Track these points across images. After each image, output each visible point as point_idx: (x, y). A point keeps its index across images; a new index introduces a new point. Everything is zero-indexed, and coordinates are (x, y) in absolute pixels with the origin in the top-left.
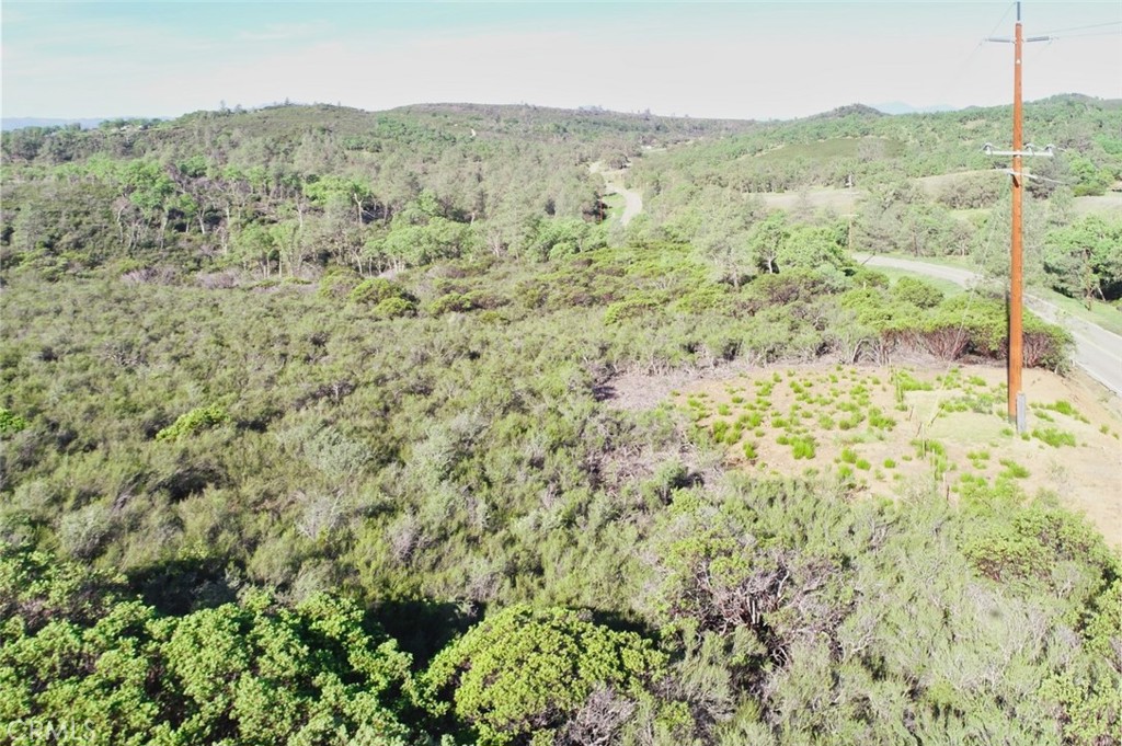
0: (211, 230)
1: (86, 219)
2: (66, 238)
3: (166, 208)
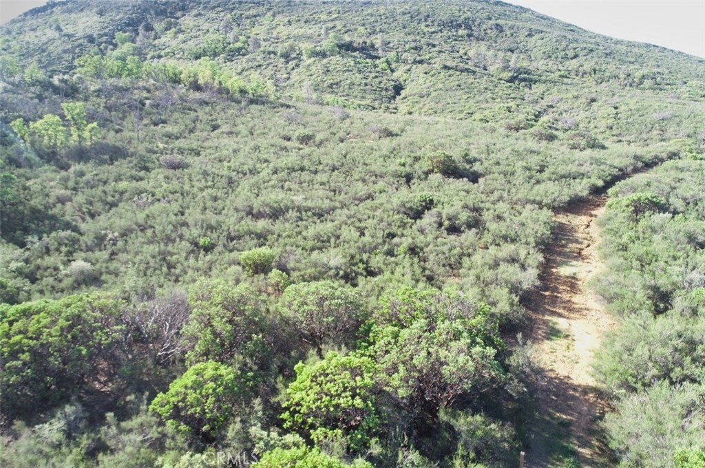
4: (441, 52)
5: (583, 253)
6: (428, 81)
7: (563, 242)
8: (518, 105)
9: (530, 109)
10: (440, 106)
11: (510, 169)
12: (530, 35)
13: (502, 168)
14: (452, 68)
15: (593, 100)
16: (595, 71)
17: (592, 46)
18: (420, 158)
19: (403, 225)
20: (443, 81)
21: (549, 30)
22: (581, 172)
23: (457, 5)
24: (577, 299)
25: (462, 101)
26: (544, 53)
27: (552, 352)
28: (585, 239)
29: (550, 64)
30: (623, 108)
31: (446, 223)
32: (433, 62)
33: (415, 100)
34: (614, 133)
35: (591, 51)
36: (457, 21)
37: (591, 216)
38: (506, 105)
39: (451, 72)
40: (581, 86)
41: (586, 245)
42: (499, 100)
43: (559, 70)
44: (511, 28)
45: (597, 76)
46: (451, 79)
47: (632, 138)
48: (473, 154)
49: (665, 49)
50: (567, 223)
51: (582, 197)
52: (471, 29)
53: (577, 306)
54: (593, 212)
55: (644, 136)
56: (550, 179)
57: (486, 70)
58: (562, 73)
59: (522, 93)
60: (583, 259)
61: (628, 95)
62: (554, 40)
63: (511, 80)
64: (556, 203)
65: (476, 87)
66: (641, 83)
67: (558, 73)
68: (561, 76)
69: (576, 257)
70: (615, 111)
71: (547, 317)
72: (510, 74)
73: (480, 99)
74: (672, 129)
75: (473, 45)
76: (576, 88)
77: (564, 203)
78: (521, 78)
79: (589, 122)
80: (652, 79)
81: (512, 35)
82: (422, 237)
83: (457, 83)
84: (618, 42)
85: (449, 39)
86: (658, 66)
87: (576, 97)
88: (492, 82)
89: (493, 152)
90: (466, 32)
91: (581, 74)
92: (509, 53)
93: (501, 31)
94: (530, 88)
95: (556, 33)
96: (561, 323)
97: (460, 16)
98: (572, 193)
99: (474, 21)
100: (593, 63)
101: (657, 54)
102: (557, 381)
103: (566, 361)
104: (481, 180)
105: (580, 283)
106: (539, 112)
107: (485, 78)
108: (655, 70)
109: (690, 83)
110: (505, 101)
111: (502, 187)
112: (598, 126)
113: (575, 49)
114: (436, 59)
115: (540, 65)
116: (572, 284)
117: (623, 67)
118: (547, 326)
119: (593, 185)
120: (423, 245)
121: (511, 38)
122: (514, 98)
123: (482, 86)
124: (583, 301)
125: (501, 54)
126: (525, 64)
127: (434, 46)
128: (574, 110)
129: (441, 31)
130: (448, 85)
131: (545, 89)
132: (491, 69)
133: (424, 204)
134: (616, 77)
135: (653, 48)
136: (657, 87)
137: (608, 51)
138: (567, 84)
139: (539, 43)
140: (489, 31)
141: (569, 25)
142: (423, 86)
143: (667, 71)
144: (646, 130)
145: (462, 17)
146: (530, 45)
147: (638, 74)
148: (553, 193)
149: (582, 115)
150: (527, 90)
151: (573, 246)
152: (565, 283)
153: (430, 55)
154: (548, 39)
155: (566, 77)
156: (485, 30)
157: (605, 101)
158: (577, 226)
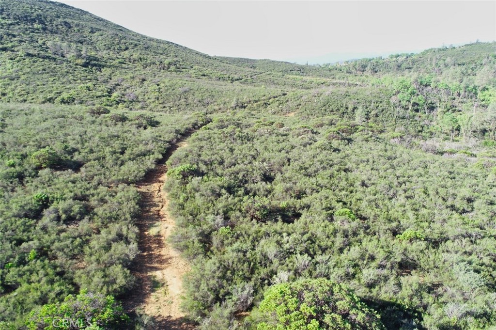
0: (430, 112)
1: (380, 105)
2: (373, 113)
3: (412, 102)
4: (21, 41)
5: (161, 213)
6: (15, 66)
7: (147, 208)
8: (94, 85)
9: (104, 87)
10: (31, 88)
11: (101, 154)
12: (92, 32)
13: (95, 155)
14: (35, 56)
15: (144, 80)
16: (141, 59)
17: (136, 42)
18: (27, 156)
19: (27, 229)
20: (29, 66)
21: (105, 29)
22: (148, 149)
23: (27, 3)
24: (163, 252)
25: (49, 83)
26: (105, 45)
27: (157, 301)
28: (160, 202)
29: (111, 53)
30: (162, 85)
31: (64, 216)
32: (16, 49)
33: (7, 83)
34: (160, 102)
35: (136, 45)
36: (30, 16)
37: (160, 182)
38: (85, 85)
39: (34, 59)
40: (134, 69)
41: (161, 206)
42: (79, 81)
43: (118, 58)
44: (77, 25)
45: (142, 63)
46: (36, 64)
47: (171, 104)
48: (72, 144)
49: (178, 45)
50: (147, 191)
51: (152, 169)
52: (44, 23)
53: (164, 258)
54: (161, 179)
55: (177, 103)
56: (130, 159)
57: (64, 57)
58: (120, 60)
59: (96, 76)
60: (161, 218)
61: (164, 76)
62: (110, 37)
63: (85, 65)
64: (137, 178)
65: (59, 71)
66: (169, 68)
67: (117, 61)
68: (120, 63)
69: (157, 218)
70: (158, 87)
71: (149, 274)
72: (84, 61)
73: (64, 80)
74: (191, 98)
75: (49, 37)
76: (131, 71)
77: (143, 177)
78: (92, 64)
79: (144, 95)
80: (175, 65)
81: (79, 31)
82: (46, 236)
83: (42, 67)
84: (151, 40)
85: (27, 31)
86: (176, 56)
87: (133, 78)
88: (71, 67)
89: (86, 141)
90: (40, 26)
91: (132, 61)
92: (79, 45)
93: (70, 27)
94: (100, 71)
95: (111, 32)
96: (158, 275)
97: (32, 13)
98: (145, 168)
99: (46, 18)
100: (139, 54)
101: (174, 49)
102: (164, 322)
103: (166, 304)
104: (83, 169)
105: (163, 238)
106: (111, 89)
107: (65, 64)
108: (175, 59)
109: (194, 67)
110: (84, 82)
111: (99, 172)
112: (150, 97)
113: (125, 43)
114: (18, 48)
115: (103, 54)
116: (158, 240)
117: (157, 57)
118: (150, 281)
119: (157, 159)
120: (49, 244)
121: (79, 33)
122: (90, 79)
123: (64, 70)
124: (167, 252)
125: (74, 46)
126: (93, 53)
127: (14, 36)
128: (133, 87)
129: (18, 23)
130: (35, 70)
131: (111, 72)
132: (69, 56)
133: (41, 203)
134: (154, 63)
135: (171, 44)
136: (178, 70)
137: (146, 46)
138: (125, 68)
139: (100, 38)
140: (60, 27)
141: (118, 26)
142: (11, 70)
143: (181, 60)
144: (178, 99)
145: (35, 14)
146: (94, 39)
147: (166, 62)
148: (134, 171)
149: (139, 91)
150: (98, 73)
151: (154, 209)
152: (154, 242)
153: (12, 44)
154: (106, 36)
155: (123, 63)
156: (56, 26)
157: (151, 80)
158: (153, 192)
